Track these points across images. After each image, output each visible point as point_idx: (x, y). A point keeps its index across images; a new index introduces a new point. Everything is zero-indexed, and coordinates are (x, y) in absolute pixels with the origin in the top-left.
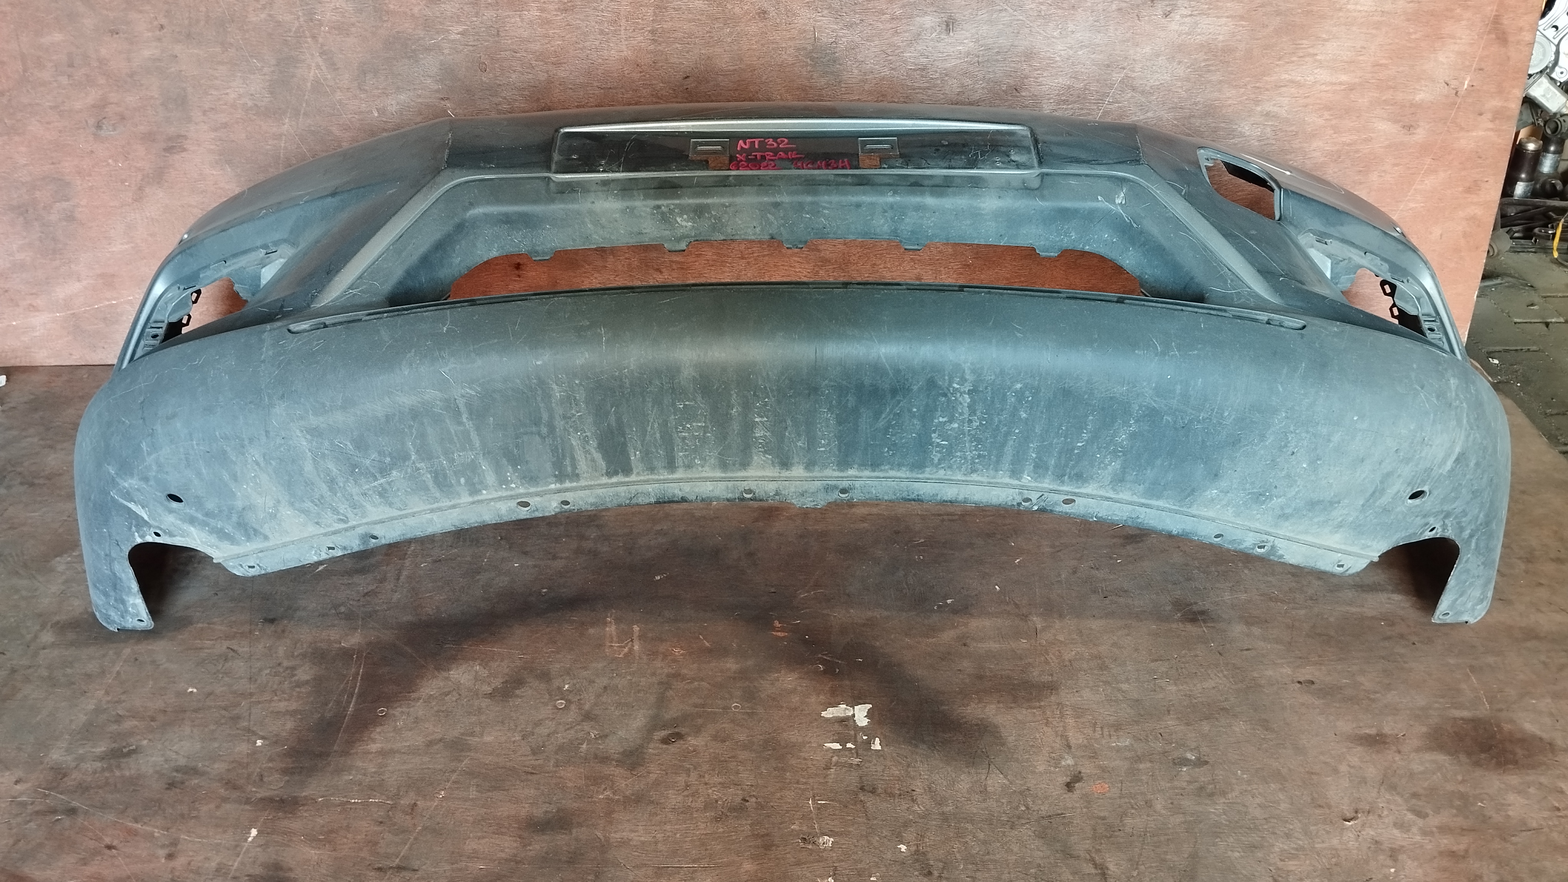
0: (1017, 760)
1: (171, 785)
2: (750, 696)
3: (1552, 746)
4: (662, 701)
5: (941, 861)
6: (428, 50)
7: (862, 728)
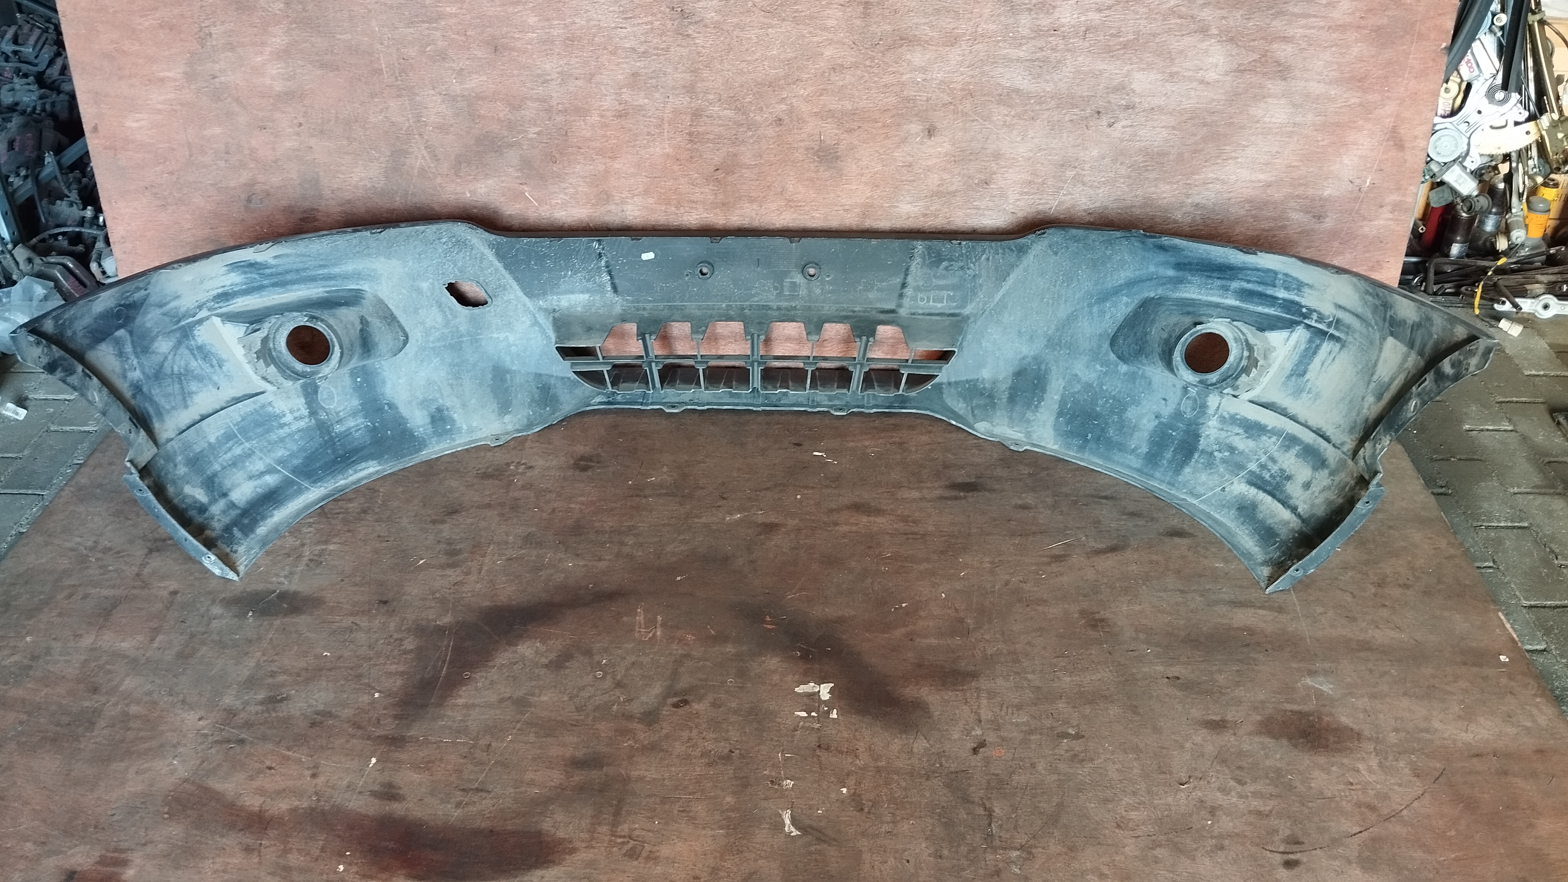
0: (939, 730)
1: (313, 724)
2: (742, 674)
3: (1359, 736)
4: (675, 675)
5: (871, 801)
6: (511, 145)
7: (825, 701)
